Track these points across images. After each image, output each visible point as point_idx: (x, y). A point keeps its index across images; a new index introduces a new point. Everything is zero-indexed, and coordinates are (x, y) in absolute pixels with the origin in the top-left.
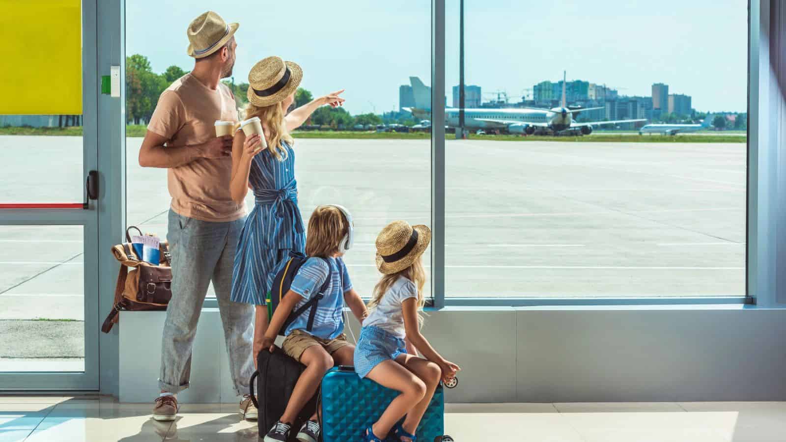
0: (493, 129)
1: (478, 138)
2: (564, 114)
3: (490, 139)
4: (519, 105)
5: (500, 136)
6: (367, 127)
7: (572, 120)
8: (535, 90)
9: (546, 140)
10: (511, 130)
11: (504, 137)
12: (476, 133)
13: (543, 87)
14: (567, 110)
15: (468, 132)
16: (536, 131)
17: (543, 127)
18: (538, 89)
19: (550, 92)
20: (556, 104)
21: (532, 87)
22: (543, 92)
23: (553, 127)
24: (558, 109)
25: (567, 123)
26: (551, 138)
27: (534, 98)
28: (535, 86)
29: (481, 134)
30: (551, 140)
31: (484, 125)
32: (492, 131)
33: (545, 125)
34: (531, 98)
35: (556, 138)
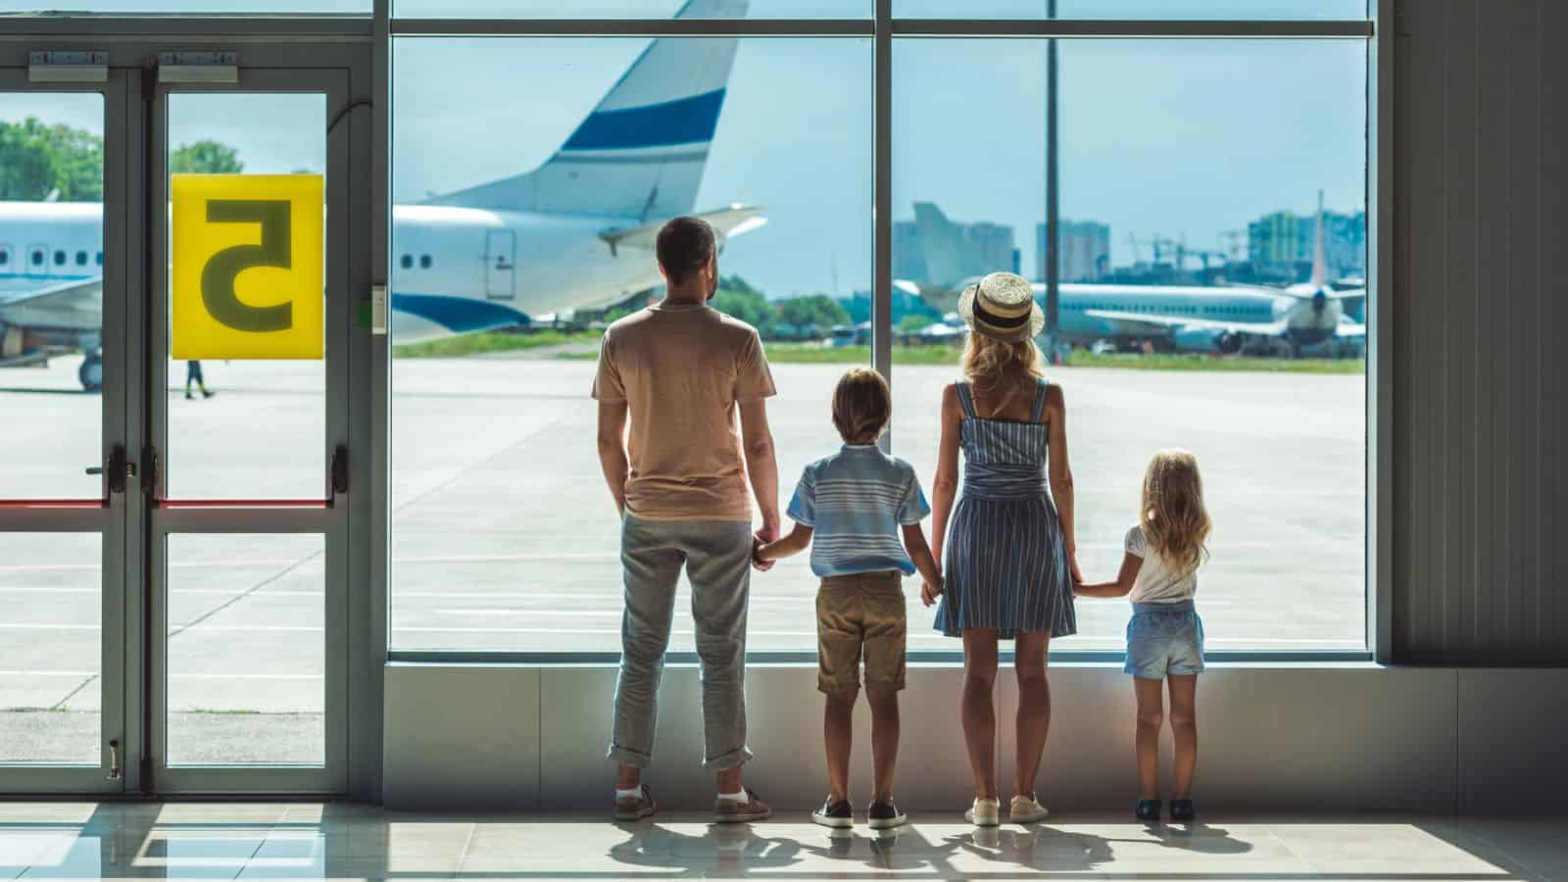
0: (1132, 338)
1: (1097, 363)
2: (1319, 301)
3: (1130, 365)
4: (1206, 277)
5: (1150, 357)
6: (806, 330)
7: (1342, 317)
8: (1252, 236)
9: (1269, 370)
10: (1180, 343)
11: (1163, 359)
12: (1089, 348)
13: (1274, 228)
14: (1328, 292)
15: (1067, 346)
16: (1244, 345)
17: (1264, 337)
18: (1262, 232)
19: (1295, 241)
20: (1304, 273)
21: (1245, 226)
22: (1274, 240)
23: (1290, 336)
24: (1307, 290)
25: (1328, 325)
26: (1285, 363)
27: (1251, 256)
28: (1252, 226)
29: (1105, 351)
30: (1281, 370)
31: (1113, 328)
32: (1134, 344)
33: (1272, 329)
34: (1243, 256)
35: (1298, 363)
